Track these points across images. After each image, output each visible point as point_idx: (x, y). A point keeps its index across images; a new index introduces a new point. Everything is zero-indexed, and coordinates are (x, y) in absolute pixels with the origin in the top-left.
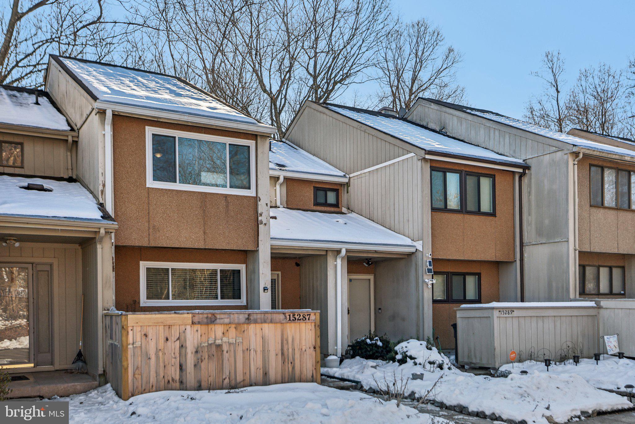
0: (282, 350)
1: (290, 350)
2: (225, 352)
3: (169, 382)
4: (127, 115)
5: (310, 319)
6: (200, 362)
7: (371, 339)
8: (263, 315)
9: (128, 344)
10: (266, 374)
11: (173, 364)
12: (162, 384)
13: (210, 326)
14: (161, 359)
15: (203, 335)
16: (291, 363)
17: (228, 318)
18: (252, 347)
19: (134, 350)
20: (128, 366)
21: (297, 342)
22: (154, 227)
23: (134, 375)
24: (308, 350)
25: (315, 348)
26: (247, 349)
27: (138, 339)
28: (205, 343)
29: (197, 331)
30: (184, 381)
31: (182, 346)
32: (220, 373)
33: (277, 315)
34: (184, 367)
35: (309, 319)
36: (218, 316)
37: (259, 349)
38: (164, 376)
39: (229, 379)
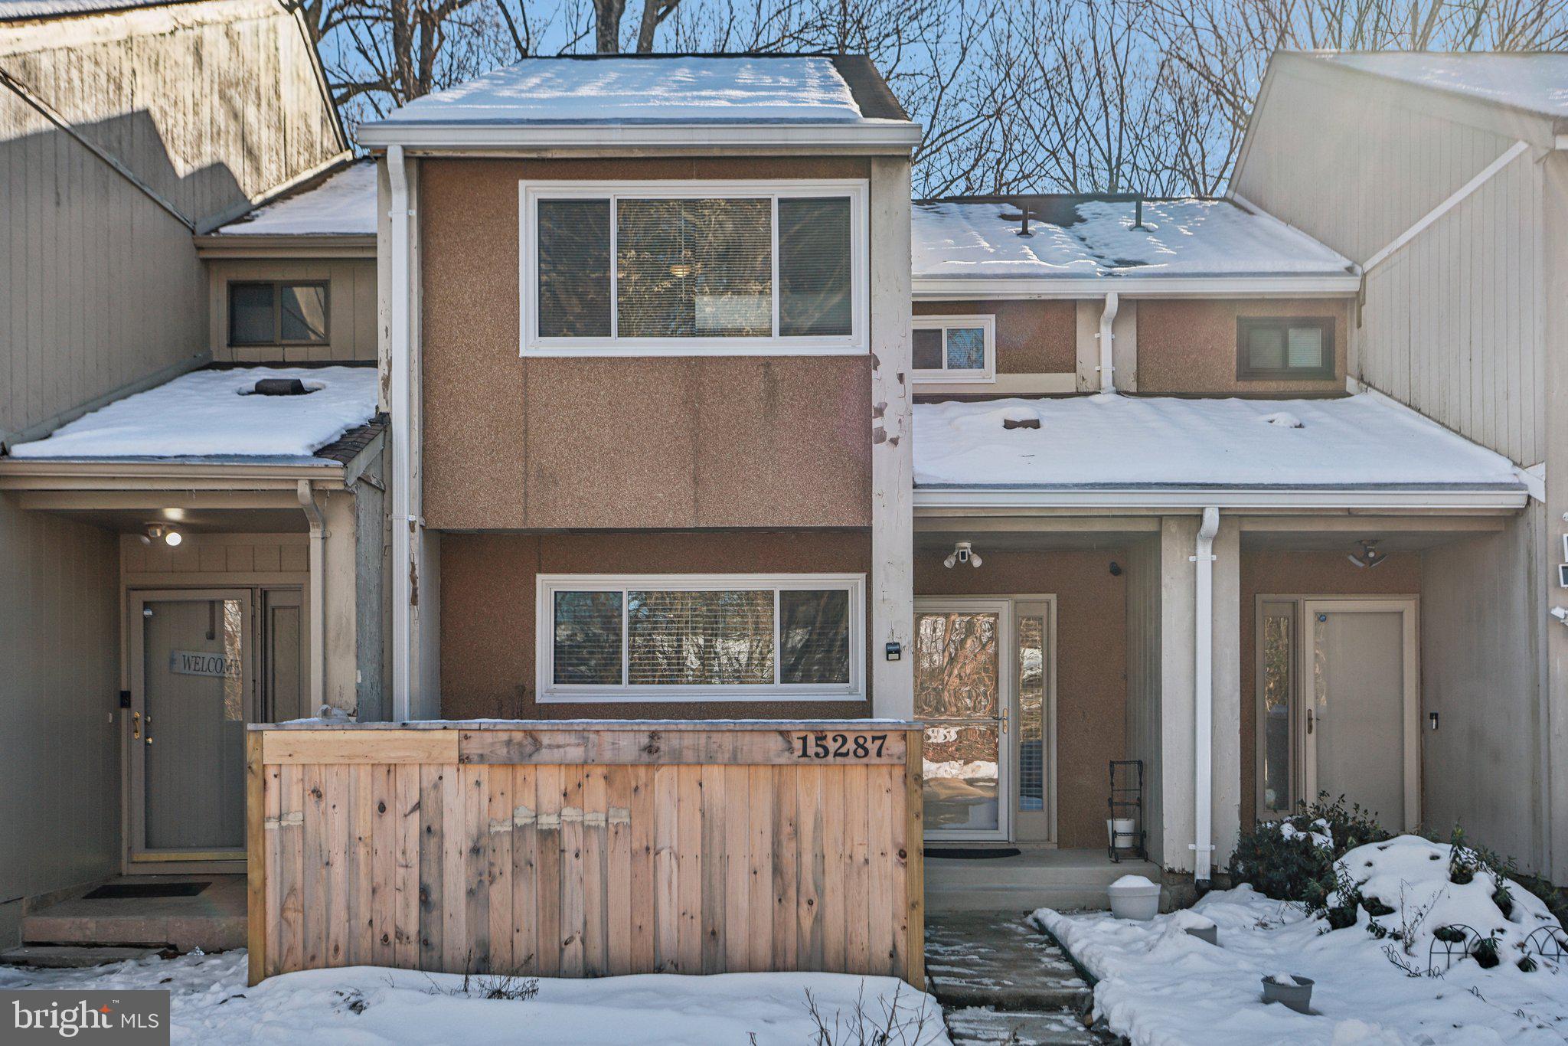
0: (776, 856)
1: (807, 859)
2: (569, 856)
3: (386, 938)
4: (450, 154)
5: (884, 751)
6: (487, 883)
7: (1301, 824)
8: (704, 736)
9: (264, 819)
10: (712, 935)
11: (400, 884)
12: (365, 944)
13: (520, 773)
14: (363, 868)
15: (498, 798)
16: (811, 903)
17: (578, 745)
18: (664, 841)
19: (281, 836)
20: (264, 885)
21: (833, 831)
22: (541, 470)
23: (283, 910)
24: (874, 859)
25: (903, 854)
26: (648, 849)
27: (296, 802)
28: (502, 823)
29: (478, 783)
30: (434, 939)
31: (429, 829)
32: (551, 921)
33: (758, 738)
34: (434, 896)
35: (879, 754)
36: (546, 739)
37: (693, 848)
38: (371, 921)
39: (583, 941)
